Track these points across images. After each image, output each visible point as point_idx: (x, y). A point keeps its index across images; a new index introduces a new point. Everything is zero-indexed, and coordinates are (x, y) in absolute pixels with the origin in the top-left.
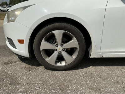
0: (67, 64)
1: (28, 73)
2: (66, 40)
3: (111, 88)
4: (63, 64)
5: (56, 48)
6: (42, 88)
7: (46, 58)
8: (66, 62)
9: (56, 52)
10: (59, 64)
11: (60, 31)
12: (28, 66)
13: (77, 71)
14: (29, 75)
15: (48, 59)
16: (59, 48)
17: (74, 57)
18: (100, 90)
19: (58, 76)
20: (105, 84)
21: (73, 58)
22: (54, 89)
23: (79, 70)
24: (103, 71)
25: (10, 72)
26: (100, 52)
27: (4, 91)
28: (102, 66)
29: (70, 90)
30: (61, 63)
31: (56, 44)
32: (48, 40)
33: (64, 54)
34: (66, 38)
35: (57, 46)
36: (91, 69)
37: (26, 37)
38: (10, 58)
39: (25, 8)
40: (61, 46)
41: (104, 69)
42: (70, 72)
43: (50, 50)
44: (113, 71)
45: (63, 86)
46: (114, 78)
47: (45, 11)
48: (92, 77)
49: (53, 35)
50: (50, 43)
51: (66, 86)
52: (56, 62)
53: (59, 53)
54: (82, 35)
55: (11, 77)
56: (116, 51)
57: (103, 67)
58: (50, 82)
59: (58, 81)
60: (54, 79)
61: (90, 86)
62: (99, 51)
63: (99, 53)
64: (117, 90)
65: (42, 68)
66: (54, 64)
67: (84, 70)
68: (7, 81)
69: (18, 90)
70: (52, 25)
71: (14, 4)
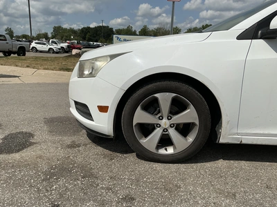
0: (177, 151)
1: (109, 163)
2: (176, 109)
3: (255, 195)
4: (170, 150)
5: (160, 122)
6: (137, 185)
7: (140, 139)
8: (175, 148)
9: (158, 129)
10: (162, 151)
11: (168, 94)
12: (107, 152)
13: (194, 166)
14: (111, 165)
15: (144, 141)
16: (165, 123)
17: (191, 139)
18: (234, 195)
19: (161, 170)
20: (244, 188)
21: (189, 141)
22: (155, 189)
23: (199, 164)
24: (241, 169)
25: (79, 159)
26: (238, 134)
27: (75, 185)
28: (241, 160)
29: (183, 192)
30: (166, 149)
31: (159, 115)
32: (146, 108)
33: (173, 133)
34: (177, 107)
35: (161, 118)
36: (221, 163)
37: (112, 102)
38: (74, 138)
39: (113, 57)
40: (168, 119)
41: (245, 165)
42: (182, 167)
43: (148, 124)
44: (261, 170)
45: (171, 186)
46: (263, 180)
47: (138, 61)
48: (221, 177)
49: (156, 100)
50: (149, 113)
51: (176, 186)
52: (158, 147)
53: (164, 131)
54: (205, 102)
55: (83, 167)
56: (266, 132)
57: (244, 162)
58: (148, 178)
59: (162, 177)
60: (154, 174)
61: (218, 189)
62: (235, 131)
63: (234, 134)
64: (265, 197)
65: (131, 158)
66: (154, 150)
67: (208, 165)
68: (76, 172)
69: (98, 185)
70: (156, 84)
71: (62, 37)
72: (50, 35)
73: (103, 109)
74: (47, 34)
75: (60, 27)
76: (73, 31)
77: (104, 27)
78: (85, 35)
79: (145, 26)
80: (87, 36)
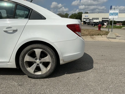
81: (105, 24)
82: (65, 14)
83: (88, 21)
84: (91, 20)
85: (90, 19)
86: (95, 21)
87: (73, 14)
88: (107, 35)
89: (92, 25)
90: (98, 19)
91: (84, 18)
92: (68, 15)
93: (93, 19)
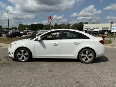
7: (19, 58)
9: (22, 56)
11: (23, 50)
32: (19, 53)
71: (23, 28)
72: (17, 28)
73: (12, 53)
74: (16, 27)
75: (22, 24)
76: (27, 26)
77: (40, 24)
78: (32, 27)
79: (56, 24)
80: (33, 28)
81: (105, 33)
82: (68, 24)
83: (89, 31)
84: (92, 30)
85: (91, 28)
86: (95, 30)
87: (74, 24)
88: (110, 43)
89: (94, 34)
90: (98, 28)
91: (85, 28)
92: (70, 25)
93: (94, 29)
